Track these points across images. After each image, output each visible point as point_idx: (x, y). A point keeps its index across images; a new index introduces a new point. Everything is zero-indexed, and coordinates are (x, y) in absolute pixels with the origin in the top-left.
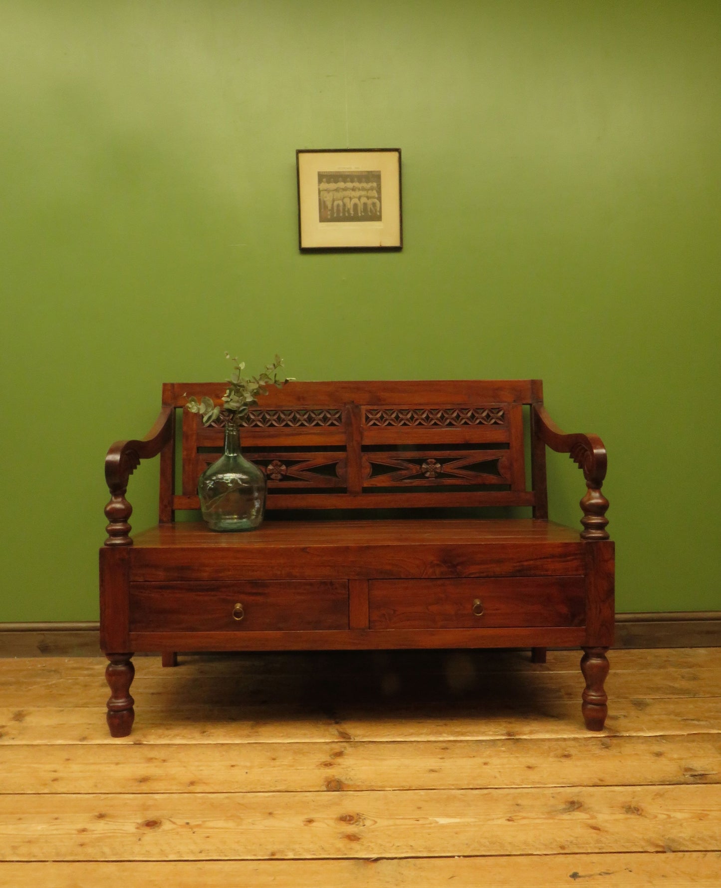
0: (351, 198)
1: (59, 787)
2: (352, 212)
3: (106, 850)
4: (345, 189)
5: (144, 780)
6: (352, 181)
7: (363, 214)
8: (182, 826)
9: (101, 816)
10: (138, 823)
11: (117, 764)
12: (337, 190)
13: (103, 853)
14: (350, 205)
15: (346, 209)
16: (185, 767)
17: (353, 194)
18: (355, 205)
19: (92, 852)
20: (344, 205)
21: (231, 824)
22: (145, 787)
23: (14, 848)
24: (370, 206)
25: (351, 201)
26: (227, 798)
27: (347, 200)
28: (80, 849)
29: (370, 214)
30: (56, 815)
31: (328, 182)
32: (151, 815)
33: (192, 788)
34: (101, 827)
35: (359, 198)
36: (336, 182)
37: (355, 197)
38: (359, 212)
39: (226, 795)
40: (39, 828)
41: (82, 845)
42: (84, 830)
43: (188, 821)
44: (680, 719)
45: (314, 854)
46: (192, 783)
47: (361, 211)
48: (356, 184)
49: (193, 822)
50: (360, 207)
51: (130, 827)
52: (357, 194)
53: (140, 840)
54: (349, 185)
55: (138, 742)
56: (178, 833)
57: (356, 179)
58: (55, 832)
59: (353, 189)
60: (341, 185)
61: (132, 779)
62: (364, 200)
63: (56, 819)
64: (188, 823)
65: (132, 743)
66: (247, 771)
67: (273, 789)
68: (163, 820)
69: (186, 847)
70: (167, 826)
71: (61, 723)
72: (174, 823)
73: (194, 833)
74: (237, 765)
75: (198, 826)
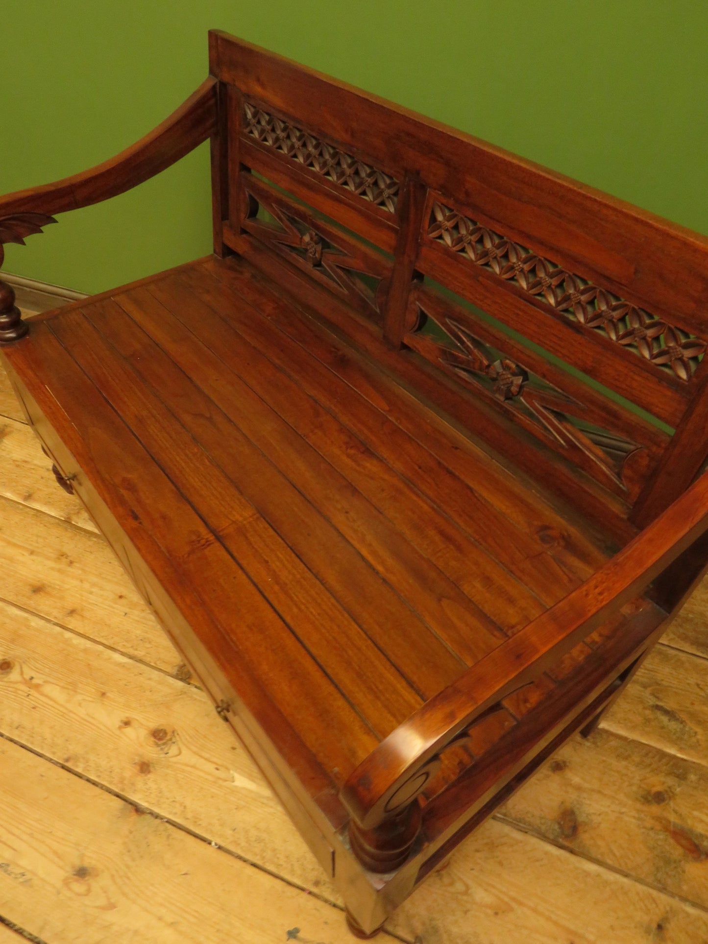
8: (25, 681)
11: (32, 553)
16: (81, 581)
21: (62, 697)
26: (85, 651)
39: (89, 644)
43: (34, 675)
44: (652, 701)
49: (36, 677)
55: (68, 520)
61: (30, 585)
64: (32, 678)
65: (63, 519)
66: (127, 610)
67: (132, 652)
68: (15, 665)
70: (17, 672)
71: (27, 459)
74: (125, 598)
75: (38, 686)
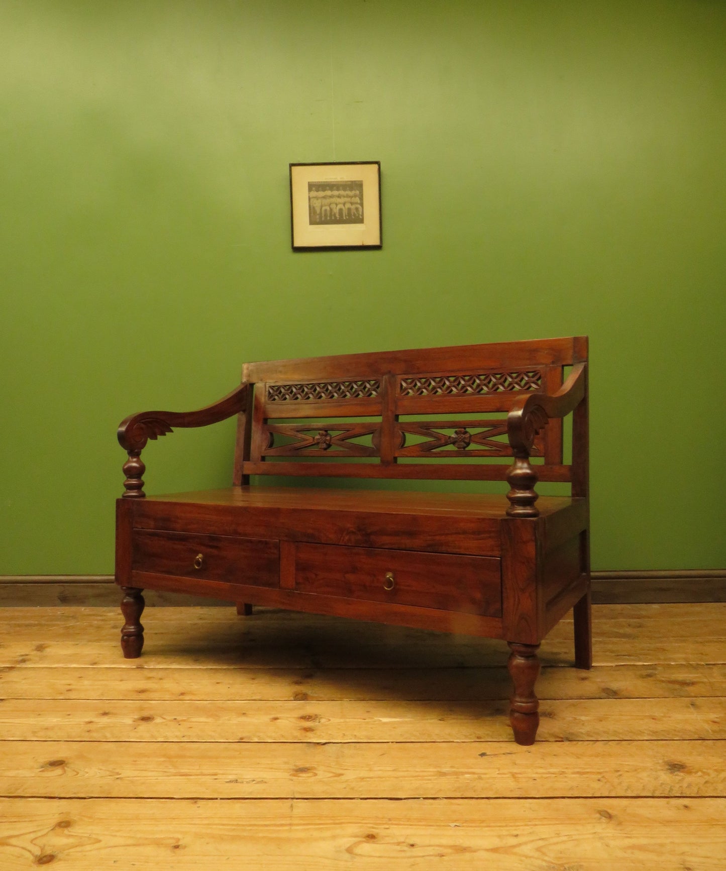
0: (337, 205)
1: (72, 695)
2: (337, 216)
3: (108, 735)
4: (331, 197)
5: (143, 691)
6: (338, 189)
7: (347, 217)
8: (170, 721)
9: (105, 714)
10: (135, 718)
12: (324, 197)
13: (106, 737)
14: (336, 210)
15: (333, 214)
17: (338, 200)
18: (341, 210)
19: (96, 736)
20: (331, 210)
21: (210, 720)
22: (143, 696)
23: (34, 733)
24: (353, 211)
25: (337, 206)
27: (333, 206)
28: (87, 734)
29: (353, 217)
30: (68, 713)
31: (317, 191)
32: (146, 714)
33: (181, 697)
34: (105, 720)
35: (344, 204)
36: (324, 190)
37: (340, 203)
38: (344, 215)
40: (55, 720)
41: (88, 731)
42: (90, 722)
43: (175, 717)
45: (274, 740)
46: (182, 694)
47: (346, 215)
48: (342, 192)
49: (179, 718)
50: (345, 212)
51: (128, 721)
52: (342, 200)
53: (135, 728)
54: (336, 193)
56: (166, 725)
57: (341, 188)
58: (67, 723)
59: (339, 197)
60: (329, 193)
62: (348, 206)
63: (69, 715)
64: (175, 719)
68: (155, 717)
69: (173, 733)
70: (158, 720)
72: (164, 719)
73: (179, 725)
75: (184, 721)
